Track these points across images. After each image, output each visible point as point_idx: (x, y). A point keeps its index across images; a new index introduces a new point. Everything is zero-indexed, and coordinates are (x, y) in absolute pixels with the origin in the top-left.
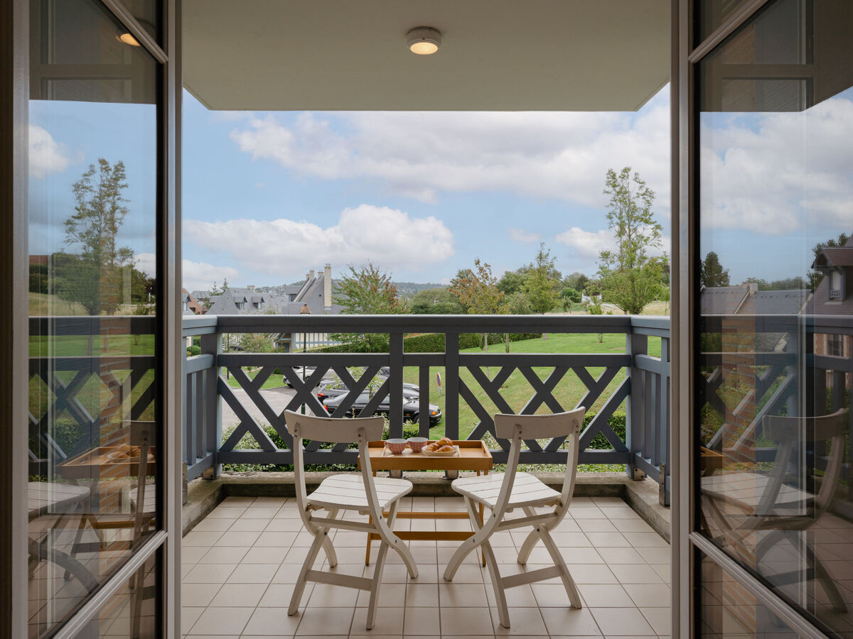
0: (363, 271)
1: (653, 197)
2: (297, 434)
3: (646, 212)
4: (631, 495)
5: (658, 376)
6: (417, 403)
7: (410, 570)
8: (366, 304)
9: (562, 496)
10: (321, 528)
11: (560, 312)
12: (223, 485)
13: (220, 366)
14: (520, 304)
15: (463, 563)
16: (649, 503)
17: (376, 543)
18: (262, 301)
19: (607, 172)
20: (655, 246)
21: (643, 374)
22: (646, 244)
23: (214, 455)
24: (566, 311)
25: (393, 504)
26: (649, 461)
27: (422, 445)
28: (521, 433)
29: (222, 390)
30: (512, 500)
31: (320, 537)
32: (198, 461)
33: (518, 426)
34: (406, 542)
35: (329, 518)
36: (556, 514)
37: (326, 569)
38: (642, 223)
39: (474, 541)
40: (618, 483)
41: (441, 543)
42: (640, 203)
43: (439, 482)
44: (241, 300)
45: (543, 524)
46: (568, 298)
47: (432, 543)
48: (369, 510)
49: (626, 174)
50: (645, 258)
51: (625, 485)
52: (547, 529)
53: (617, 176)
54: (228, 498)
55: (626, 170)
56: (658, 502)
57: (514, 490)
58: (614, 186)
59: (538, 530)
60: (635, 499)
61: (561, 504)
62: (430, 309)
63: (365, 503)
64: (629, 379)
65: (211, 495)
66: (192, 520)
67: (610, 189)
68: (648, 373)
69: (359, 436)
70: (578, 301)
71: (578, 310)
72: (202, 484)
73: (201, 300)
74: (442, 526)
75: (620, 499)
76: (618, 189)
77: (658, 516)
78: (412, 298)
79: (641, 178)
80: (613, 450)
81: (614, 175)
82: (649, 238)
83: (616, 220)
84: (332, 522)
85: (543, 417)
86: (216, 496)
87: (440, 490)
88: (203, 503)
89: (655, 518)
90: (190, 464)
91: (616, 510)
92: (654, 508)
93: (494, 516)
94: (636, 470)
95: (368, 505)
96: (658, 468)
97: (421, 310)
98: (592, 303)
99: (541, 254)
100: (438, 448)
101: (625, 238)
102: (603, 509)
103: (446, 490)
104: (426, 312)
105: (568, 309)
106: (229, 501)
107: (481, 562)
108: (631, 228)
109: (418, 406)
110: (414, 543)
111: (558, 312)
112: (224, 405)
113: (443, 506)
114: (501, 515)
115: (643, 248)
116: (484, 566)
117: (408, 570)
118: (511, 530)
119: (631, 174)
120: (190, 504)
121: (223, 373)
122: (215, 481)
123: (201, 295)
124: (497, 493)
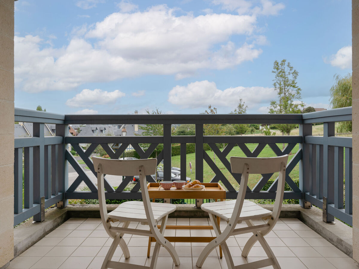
0: (153, 113)
1: (298, 75)
2: (99, 171)
3: (293, 82)
4: (304, 216)
5: (321, 146)
6: (180, 176)
7: (175, 261)
8: (155, 129)
9: (273, 213)
10: (118, 234)
11: (249, 134)
12: (68, 211)
13: (67, 143)
14: (230, 130)
15: (208, 256)
16: (317, 221)
17: (153, 244)
18: (105, 129)
19: (274, 62)
20: (298, 98)
21: (311, 146)
22: (293, 98)
23: (63, 194)
24: (252, 134)
25: (163, 219)
26: (315, 197)
27: (182, 184)
28: (248, 169)
29: (67, 157)
30: (242, 215)
31: (118, 240)
32: (52, 197)
33: (246, 164)
34: (173, 243)
35: (123, 227)
36: (269, 225)
37: (123, 260)
38: (292, 88)
39: (216, 242)
40: (296, 210)
41: (194, 244)
42: (291, 77)
43: (192, 209)
44: (95, 129)
45: (259, 232)
46: (253, 127)
47: (188, 244)
48: (147, 221)
49: (284, 63)
50: (293, 105)
51: (300, 211)
52: (262, 234)
53: (279, 64)
54: (71, 219)
55: (284, 61)
56: (322, 220)
57: (243, 209)
58: (278, 69)
59: (257, 235)
60: (307, 219)
61: (272, 218)
62: (186, 133)
63: (145, 217)
64: (301, 151)
65: (60, 217)
66: (46, 231)
67: (276, 70)
68: (314, 146)
69: (140, 171)
70: (258, 129)
71: (258, 133)
72: (56, 211)
73: (76, 129)
74: (194, 234)
75: (297, 219)
76: (279, 71)
77: (323, 228)
78: (177, 128)
79: (291, 65)
80: (292, 191)
81: (278, 64)
82: (294, 95)
83: (278, 86)
84: (126, 230)
85: (263, 159)
86: (63, 217)
87: (193, 214)
88: (54, 221)
89: (321, 229)
90: (47, 198)
91: (295, 225)
92: (320, 224)
93: (230, 225)
94: (306, 203)
95: (146, 218)
96: (322, 201)
97: (182, 134)
98: (265, 130)
99: (240, 105)
100: (192, 186)
101: (283, 95)
102: (288, 225)
103: (196, 214)
104: (184, 135)
105: (253, 133)
106: (71, 220)
107: (219, 256)
108: (286, 90)
109: (180, 178)
110: (178, 244)
111: (248, 134)
112: (69, 165)
113: (194, 223)
114: (234, 225)
115: (291, 100)
116: (221, 258)
117: (174, 261)
118: (236, 236)
119: (286, 63)
120: (46, 221)
121: (69, 148)
122: (65, 209)
123: (76, 127)
124: (232, 211)
